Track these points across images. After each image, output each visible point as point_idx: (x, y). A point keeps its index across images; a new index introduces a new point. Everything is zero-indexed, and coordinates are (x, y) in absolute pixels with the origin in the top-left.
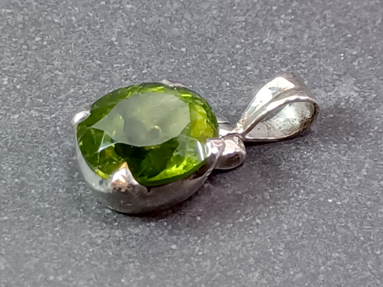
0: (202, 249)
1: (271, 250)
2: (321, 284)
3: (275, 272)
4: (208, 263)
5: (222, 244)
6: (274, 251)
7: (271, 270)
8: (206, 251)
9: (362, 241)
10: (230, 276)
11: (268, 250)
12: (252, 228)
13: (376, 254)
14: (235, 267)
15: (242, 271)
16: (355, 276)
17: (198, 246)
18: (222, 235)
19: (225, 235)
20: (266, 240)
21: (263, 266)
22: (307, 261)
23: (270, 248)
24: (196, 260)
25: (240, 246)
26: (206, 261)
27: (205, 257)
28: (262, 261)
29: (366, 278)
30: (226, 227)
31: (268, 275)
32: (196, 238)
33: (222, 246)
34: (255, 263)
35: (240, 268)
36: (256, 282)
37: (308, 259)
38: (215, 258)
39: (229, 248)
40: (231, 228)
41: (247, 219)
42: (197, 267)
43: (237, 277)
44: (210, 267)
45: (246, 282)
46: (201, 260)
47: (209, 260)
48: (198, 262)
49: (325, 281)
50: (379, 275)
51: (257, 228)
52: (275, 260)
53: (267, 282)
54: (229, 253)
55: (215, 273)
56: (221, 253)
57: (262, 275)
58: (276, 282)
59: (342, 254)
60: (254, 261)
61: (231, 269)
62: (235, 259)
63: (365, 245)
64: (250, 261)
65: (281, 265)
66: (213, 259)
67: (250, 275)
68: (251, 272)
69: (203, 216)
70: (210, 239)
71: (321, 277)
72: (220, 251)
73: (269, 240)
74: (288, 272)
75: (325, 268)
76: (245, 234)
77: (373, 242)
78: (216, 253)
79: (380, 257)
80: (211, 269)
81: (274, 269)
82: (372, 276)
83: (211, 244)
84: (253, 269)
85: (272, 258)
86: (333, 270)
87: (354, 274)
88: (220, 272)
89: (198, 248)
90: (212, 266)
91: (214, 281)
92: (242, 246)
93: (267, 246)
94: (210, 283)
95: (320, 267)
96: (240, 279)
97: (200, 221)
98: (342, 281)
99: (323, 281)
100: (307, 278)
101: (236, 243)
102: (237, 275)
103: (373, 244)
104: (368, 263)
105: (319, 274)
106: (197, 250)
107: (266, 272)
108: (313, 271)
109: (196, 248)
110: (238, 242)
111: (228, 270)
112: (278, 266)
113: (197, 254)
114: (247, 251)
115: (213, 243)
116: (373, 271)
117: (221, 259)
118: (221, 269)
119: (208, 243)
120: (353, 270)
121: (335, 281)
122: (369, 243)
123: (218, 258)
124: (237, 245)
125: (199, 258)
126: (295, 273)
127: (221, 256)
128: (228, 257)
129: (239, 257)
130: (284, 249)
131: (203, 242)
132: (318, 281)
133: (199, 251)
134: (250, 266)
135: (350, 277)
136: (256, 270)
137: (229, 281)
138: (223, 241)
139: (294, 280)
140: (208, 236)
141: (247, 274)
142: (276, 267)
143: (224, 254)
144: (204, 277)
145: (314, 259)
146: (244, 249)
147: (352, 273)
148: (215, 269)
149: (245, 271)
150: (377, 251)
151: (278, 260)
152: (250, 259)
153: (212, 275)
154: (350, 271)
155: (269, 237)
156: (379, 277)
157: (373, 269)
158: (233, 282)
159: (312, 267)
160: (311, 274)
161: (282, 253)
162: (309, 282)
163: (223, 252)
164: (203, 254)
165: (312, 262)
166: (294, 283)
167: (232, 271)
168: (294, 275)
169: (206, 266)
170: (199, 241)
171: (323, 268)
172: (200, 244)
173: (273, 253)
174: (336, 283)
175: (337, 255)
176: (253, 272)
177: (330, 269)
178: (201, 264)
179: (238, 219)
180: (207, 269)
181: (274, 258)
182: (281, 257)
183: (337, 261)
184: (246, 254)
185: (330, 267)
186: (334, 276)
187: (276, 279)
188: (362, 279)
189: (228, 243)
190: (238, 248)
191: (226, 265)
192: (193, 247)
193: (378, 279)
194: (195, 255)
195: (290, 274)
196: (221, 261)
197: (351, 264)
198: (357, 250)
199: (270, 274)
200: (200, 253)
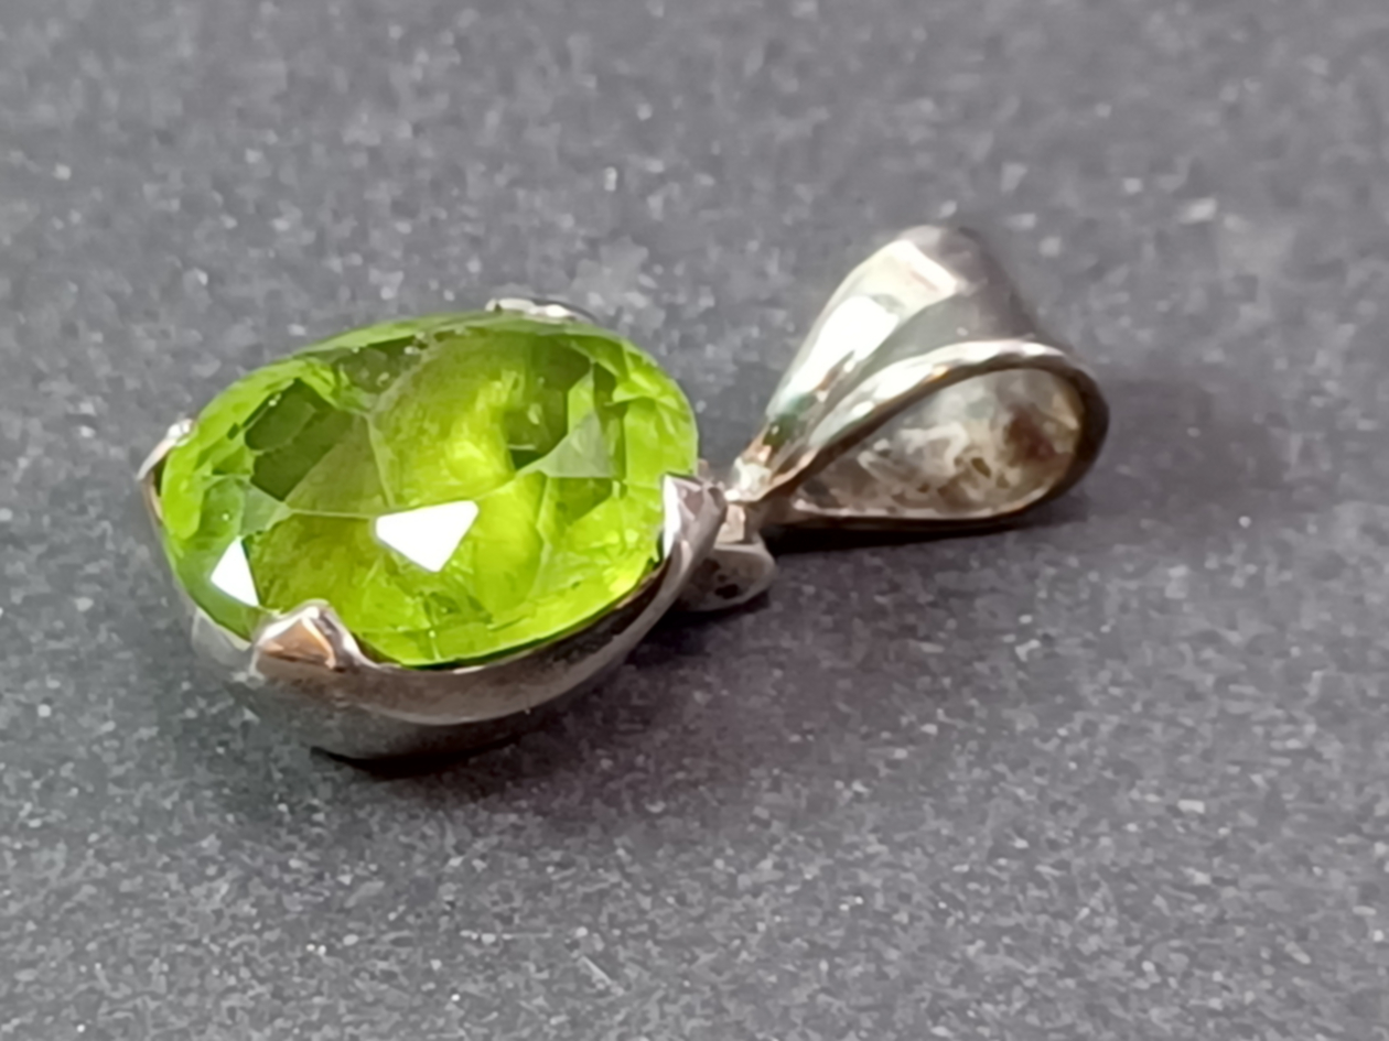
0: (41, 810)
1: (283, 807)
2: (445, 913)
3: (288, 879)
4: (60, 853)
5: (113, 790)
6: (292, 810)
7: (275, 873)
8: (56, 816)
9: (603, 773)
10: (129, 895)
11: (272, 809)
12: (226, 736)
13: (648, 815)
14: (151, 866)
15: (172, 878)
16: (566, 886)
17: (29, 799)
18: (120, 762)
19: (130, 765)
20: (269, 777)
21: (246, 858)
22: (403, 839)
23: (281, 801)
24: (18, 846)
25: (175, 796)
26: (53, 848)
27: (48, 835)
28: (248, 844)
29: (602, 894)
30: (136, 736)
31: (264, 890)
32: (27, 775)
33: (114, 797)
34: (222, 851)
35: (166, 868)
36: (218, 914)
37: (408, 834)
38: (84, 836)
39: (137, 803)
40: (152, 740)
41: (214, 710)
42: (18, 866)
43: (152, 896)
44: (61, 865)
45: (181, 912)
46: (34, 843)
47: (61, 846)
48: (26, 851)
49: (460, 904)
50: (649, 880)
51: (245, 736)
52: (293, 839)
53: (254, 912)
54: (134, 820)
55: (78, 885)
56: (110, 822)
57: (242, 888)
58: (286, 912)
59: (529, 815)
60: (218, 843)
61: (135, 870)
62: (152, 838)
63: (612, 785)
64: (205, 844)
65: (312, 856)
66: (76, 841)
67: (198, 891)
68: (203, 878)
69: (58, 704)
70: (73, 777)
71: (447, 892)
72: (104, 815)
73: (278, 776)
74: (334, 876)
75: (467, 864)
76: (198, 760)
77: (641, 776)
78: (91, 821)
79: (659, 822)
80: (65, 873)
81: (285, 868)
82: (627, 885)
83: (74, 791)
84: (211, 870)
85: (283, 832)
86: (490, 868)
87: (564, 880)
88: (96, 882)
89: (28, 807)
90: (68, 863)
91: (71, 911)
92: (183, 797)
93: (270, 796)
94: (55, 917)
95: (447, 858)
96: (162, 903)
97: (46, 720)
98: (517, 904)
99: (452, 904)
100: (398, 894)
101: (162, 788)
102: (154, 890)
103: (644, 782)
104: (617, 841)
105: (439, 880)
106: (23, 814)
107: (256, 880)
108: (420, 873)
109: (21, 808)
110: (173, 783)
111: (126, 876)
112: (301, 858)
113: (23, 827)
114: (199, 812)
115: (82, 790)
116: (629, 870)
117: (104, 839)
118: (102, 871)
119: (68, 789)
120: (561, 866)
121: (495, 903)
122: (628, 778)
123: (93, 838)
124: (166, 794)
125: (29, 838)
126: (358, 880)
127: (106, 829)
128: (131, 831)
129: (170, 834)
130: (328, 802)
131: (49, 787)
132: (433, 905)
133: (32, 816)
134: (205, 861)
135: (547, 887)
136: (221, 873)
137: (125, 911)
138: (119, 782)
139: (351, 903)
140: (70, 765)
141: (188, 887)
142: (294, 863)
143: (116, 825)
144: (39, 898)
145: (429, 832)
146: (189, 805)
147: (555, 878)
148: (78, 874)
149: (182, 878)
150: (653, 802)
151: (303, 839)
152: (204, 837)
153: (65, 894)
154: (550, 869)
155: (282, 764)
156: (647, 887)
157: (632, 863)
158: (137, 912)
159: (418, 858)
160: (415, 881)
161: (319, 817)
162: (401, 908)
163: (116, 816)
164: (45, 826)
165: (421, 845)
166: (348, 912)
167: (139, 879)
168: (350, 889)
169: (51, 864)
170: (36, 785)
171: (455, 862)
172: (39, 792)
173: (288, 818)
174: (496, 909)
175: (513, 818)
176: (212, 879)
177: (479, 864)
178: (34, 856)
179: (182, 710)
180: (53, 874)
181: (291, 832)
182: (317, 830)
183: (507, 839)
184: (194, 820)
185: (483, 857)
186: (493, 887)
187: (286, 899)
188: (587, 898)
189: (137, 787)
190: (167, 804)
191: (120, 859)
192: (13, 804)
193: (646, 893)
194: (15, 827)
195: (341, 886)
196: (106, 845)
197: (555, 848)
198: (582, 803)
199: (271, 884)
200: (35, 823)
